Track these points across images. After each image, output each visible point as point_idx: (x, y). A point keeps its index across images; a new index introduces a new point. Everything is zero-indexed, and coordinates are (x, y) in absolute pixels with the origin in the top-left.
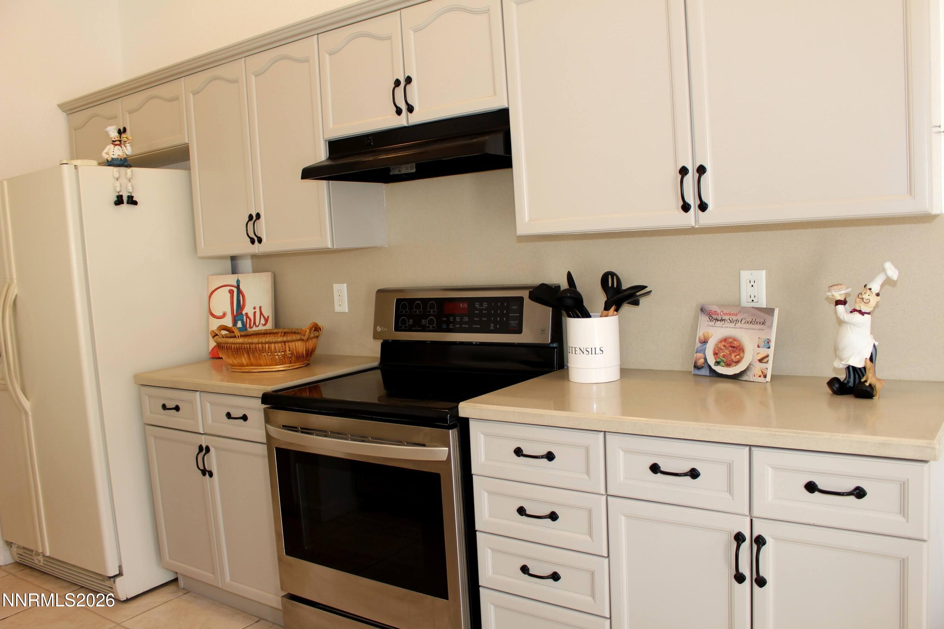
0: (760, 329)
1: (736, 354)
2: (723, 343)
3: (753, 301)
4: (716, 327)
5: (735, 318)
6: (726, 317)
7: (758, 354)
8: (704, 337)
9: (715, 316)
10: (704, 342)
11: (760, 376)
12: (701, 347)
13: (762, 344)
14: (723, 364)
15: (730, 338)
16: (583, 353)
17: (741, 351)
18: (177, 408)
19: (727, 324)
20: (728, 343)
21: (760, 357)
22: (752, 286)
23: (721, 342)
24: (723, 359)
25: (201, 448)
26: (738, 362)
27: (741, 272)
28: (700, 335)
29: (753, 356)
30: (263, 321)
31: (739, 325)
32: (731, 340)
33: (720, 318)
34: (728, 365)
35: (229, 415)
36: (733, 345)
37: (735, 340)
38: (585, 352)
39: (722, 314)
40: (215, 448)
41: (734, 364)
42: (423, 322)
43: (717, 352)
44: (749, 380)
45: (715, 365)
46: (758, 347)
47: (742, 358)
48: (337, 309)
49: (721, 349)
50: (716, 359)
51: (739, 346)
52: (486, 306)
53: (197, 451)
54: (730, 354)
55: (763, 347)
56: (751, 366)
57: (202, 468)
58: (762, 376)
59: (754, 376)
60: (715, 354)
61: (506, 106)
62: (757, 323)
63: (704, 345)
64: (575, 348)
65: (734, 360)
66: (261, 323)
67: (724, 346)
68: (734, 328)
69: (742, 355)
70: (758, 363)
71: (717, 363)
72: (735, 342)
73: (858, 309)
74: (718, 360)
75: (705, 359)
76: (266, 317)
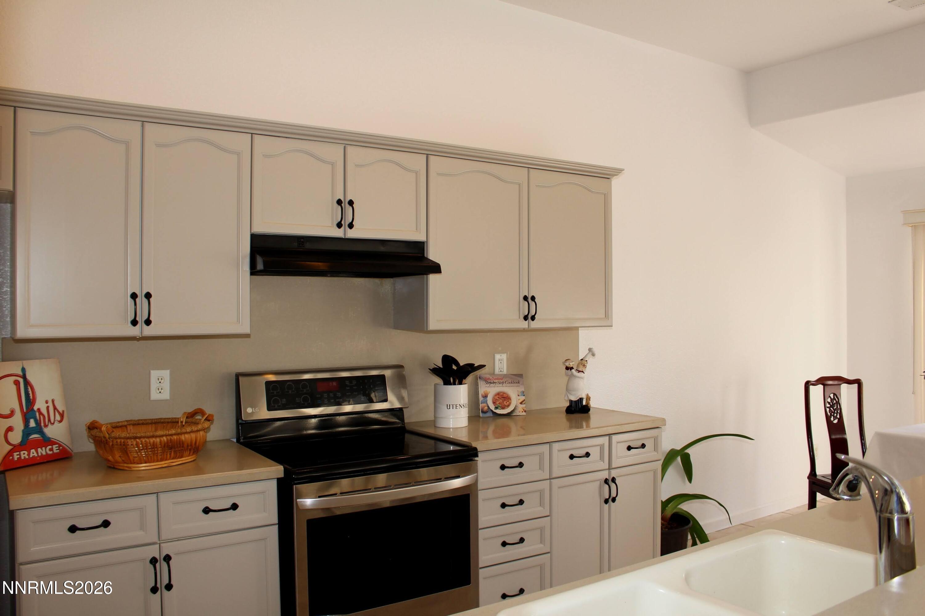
0: (517, 386)
1: (506, 401)
2: (497, 396)
3: (501, 371)
4: (491, 387)
5: (502, 381)
6: (496, 381)
7: (519, 399)
8: (485, 394)
9: (489, 381)
10: (485, 396)
11: (522, 412)
12: (483, 400)
13: (520, 394)
14: (500, 408)
15: (501, 392)
16: (462, 407)
17: (509, 399)
19: (497, 385)
20: (500, 396)
21: (520, 401)
22: (501, 362)
23: (496, 395)
24: (499, 405)
26: (508, 406)
27: (495, 354)
28: (482, 393)
29: (516, 401)
30: (58, 418)
31: (504, 385)
32: (502, 394)
33: (492, 382)
34: (503, 408)
35: (207, 510)
36: (504, 397)
37: (504, 393)
38: (463, 407)
39: (493, 379)
41: (507, 407)
42: (297, 400)
43: (494, 401)
44: (517, 415)
45: (495, 409)
46: (518, 396)
47: (510, 403)
49: (497, 400)
50: (495, 406)
51: (507, 396)
52: (355, 383)
54: (503, 402)
55: (521, 396)
56: (517, 407)
58: (524, 411)
59: (519, 412)
60: (494, 403)
62: (515, 383)
63: (485, 399)
65: (506, 405)
66: (56, 420)
67: (498, 397)
68: (503, 387)
69: (510, 401)
70: (520, 405)
71: (496, 408)
72: (505, 395)
74: (496, 406)
75: (488, 407)
76: (61, 412)
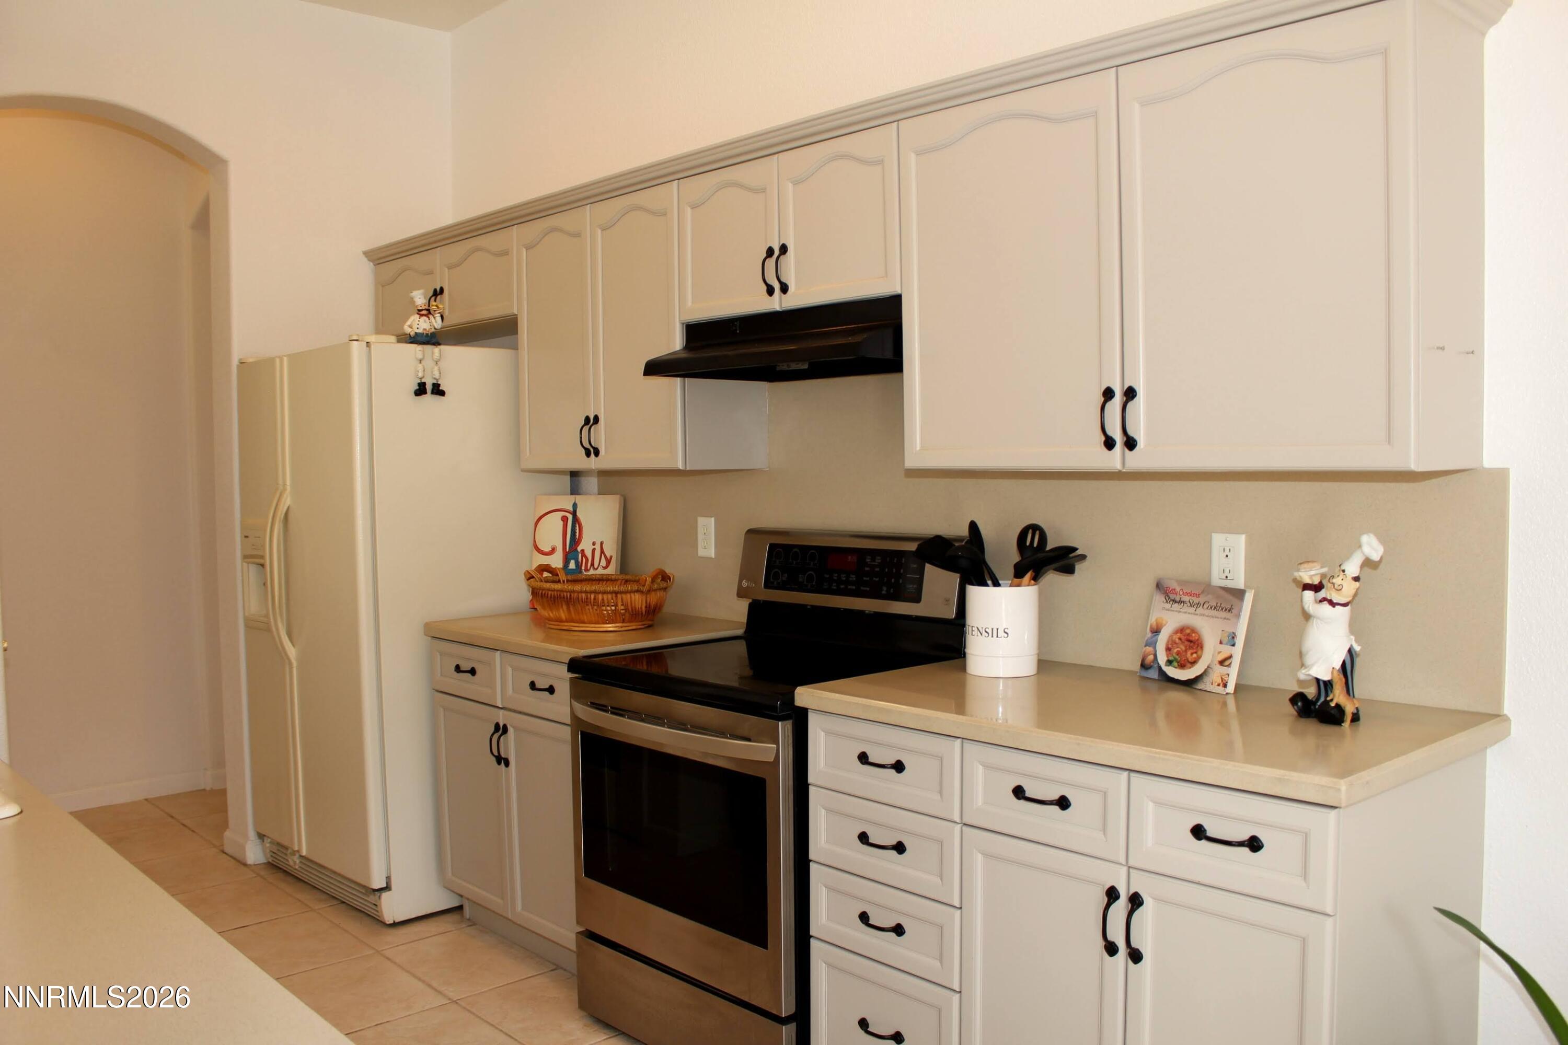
0: (1225, 618)
1: (1192, 651)
2: (1179, 634)
3: (1227, 577)
4: (1173, 611)
5: (1196, 600)
6: (1186, 598)
7: (1219, 652)
8: (1157, 623)
9: (1172, 596)
10: (1156, 631)
11: (1219, 685)
12: (1152, 637)
13: (1225, 640)
14: (1175, 664)
15: (1188, 628)
16: (981, 634)
17: (1199, 648)
18: (473, 672)
19: (1186, 608)
20: (1185, 635)
21: (1221, 657)
22: (1227, 556)
23: (1176, 632)
24: (1177, 657)
25: (497, 726)
26: (1194, 663)
27: (1213, 534)
28: (1152, 622)
29: (1213, 656)
30: (604, 563)
31: (1200, 610)
32: (1188, 631)
33: (1178, 599)
34: (1182, 666)
35: (533, 686)
36: (1191, 638)
37: (1193, 631)
38: (984, 633)
39: (1181, 593)
40: (513, 727)
41: (1189, 665)
42: (801, 578)
43: (1170, 646)
44: (1205, 689)
45: (1166, 665)
46: (1221, 643)
47: (1199, 658)
48: (701, 552)
49: (1176, 643)
50: (1168, 657)
51: (1198, 640)
52: (880, 561)
53: (492, 730)
54: (1186, 651)
55: (1227, 644)
56: (1210, 670)
57: (496, 754)
58: (1221, 685)
59: (1212, 684)
60: (1168, 649)
61: (899, 292)
62: (1222, 609)
63: (1156, 635)
64: (972, 627)
65: (1190, 660)
66: (601, 564)
67: (1180, 639)
68: (1195, 614)
69: (1199, 653)
70: (1218, 666)
71: (1169, 662)
72: (1193, 635)
73: (1329, 598)
74: (1171, 658)
75: (1155, 656)
76: (609, 557)
